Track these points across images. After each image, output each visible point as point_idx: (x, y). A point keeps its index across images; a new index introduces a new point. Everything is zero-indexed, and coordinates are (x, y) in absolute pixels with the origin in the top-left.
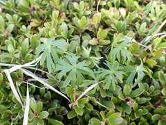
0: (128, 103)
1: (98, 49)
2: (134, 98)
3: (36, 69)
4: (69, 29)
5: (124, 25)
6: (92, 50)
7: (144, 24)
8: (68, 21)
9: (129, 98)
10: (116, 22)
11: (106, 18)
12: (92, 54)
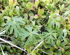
0: (59, 50)
1: (39, 21)
2: (62, 47)
3: (5, 36)
4: (20, 10)
5: (53, 6)
6: (36, 22)
7: (63, 5)
8: (18, 4)
9: (59, 47)
10: (48, 4)
11: (42, 2)
12: (36, 24)
